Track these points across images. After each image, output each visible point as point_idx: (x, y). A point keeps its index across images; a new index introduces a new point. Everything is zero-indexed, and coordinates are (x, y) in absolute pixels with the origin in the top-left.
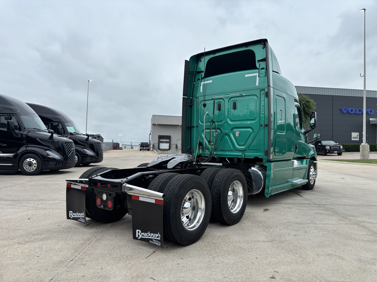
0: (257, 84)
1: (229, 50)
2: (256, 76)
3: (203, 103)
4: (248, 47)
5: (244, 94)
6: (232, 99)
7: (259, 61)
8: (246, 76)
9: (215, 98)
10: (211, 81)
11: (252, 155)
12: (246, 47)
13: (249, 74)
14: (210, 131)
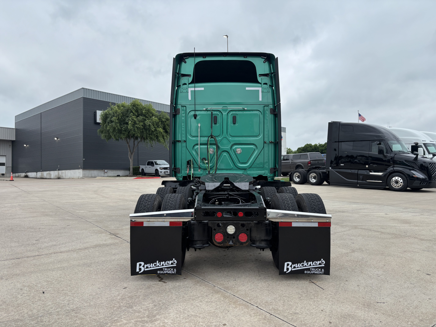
0: (260, 99)
1: (224, 56)
2: (258, 90)
3: (193, 113)
4: (246, 57)
5: (246, 109)
6: (232, 113)
7: (261, 75)
8: (247, 89)
9: (213, 109)
10: (203, 89)
11: (256, 173)
12: (244, 57)
13: (250, 87)
14: (207, 147)
